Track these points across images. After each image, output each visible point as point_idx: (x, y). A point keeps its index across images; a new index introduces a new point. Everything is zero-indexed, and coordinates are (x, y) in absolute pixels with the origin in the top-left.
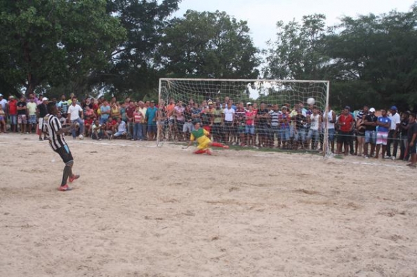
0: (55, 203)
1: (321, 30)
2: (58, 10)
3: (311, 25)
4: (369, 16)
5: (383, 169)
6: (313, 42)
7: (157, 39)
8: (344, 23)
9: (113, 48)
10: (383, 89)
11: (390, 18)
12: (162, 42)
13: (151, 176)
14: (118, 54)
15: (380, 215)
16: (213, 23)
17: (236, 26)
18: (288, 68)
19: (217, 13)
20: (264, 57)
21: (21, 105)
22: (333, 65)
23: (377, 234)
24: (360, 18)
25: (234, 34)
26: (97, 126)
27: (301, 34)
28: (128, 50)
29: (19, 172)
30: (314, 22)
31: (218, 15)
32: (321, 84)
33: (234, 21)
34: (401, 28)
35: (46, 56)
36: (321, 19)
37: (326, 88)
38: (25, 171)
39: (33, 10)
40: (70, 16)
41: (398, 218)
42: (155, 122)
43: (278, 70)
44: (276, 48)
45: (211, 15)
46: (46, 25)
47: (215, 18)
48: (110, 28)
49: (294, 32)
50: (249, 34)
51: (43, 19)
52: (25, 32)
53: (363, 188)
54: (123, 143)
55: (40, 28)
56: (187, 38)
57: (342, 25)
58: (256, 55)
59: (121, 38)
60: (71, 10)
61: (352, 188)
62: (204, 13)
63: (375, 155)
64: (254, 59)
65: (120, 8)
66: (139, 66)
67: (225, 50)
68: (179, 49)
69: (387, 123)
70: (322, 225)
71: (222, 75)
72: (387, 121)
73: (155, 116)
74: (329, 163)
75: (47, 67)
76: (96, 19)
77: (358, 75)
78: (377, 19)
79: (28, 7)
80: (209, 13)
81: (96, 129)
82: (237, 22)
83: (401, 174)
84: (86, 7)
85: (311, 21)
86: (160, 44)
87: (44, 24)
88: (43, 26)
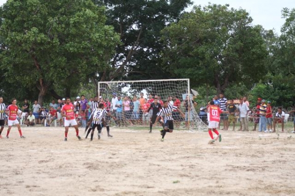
39: (35, 30)
46: (45, 41)
51: (43, 36)
52: (30, 47)
55: (41, 44)
75: (51, 73)
79: (32, 28)
87: (43, 40)
88: (43, 42)
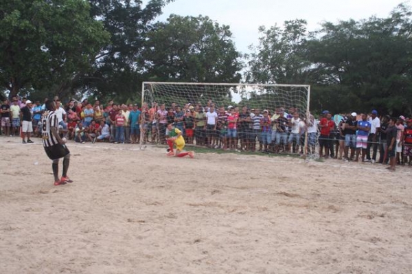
0: (37, 206)
1: (302, 35)
2: (42, 14)
3: (292, 30)
4: (349, 21)
5: (363, 172)
6: (295, 47)
7: (141, 43)
8: (325, 28)
9: (97, 51)
10: (363, 93)
11: (370, 23)
12: (145, 46)
13: (135, 179)
14: (102, 58)
15: (360, 218)
16: (196, 27)
17: (219, 31)
18: (270, 72)
19: (200, 18)
20: (246, 61)
21: (4, 108)
22: (314, 70)
23: (357, 236)
24: (340, 23)
25: (216, 38)
26: (81, 128)
27: (283, 39)
28: (111, 54)
29: (2, 175)
30: (296, 27)
31: (201, 20)
32: (303, 89)
33: (217, 25)
34: (380, 33)
35: (29, 59)
36: (302, 24)
37: (307, 92)
38: (8, 174)
39: (17, 13)
40: (53, 19)
41: (378, 221)
42: (138, 125)
43: (259, 74)
44: (258, 52)
45: (194, 20)
46: (30, 28)
47: (198, 22)
48: (94, 32)
49: (276, 37)
50: (231, 39)
51: (27, 22)
52: (9, 35)
53: (344, 191)
54: (106, 146)
55: (24, 32)
56: (170, 41)
57: (323, 30)
58: (239, 59)
59: (104, 42)
60: (55, 13)
61: (332, 192)
62: (187, 17)
63: (355, 159)
64: (237, 64)
65: (104, 12)
66: (123, 70)
67: (208, 54)
68: (163, 53)
69: (367, 127)
70: (302, 228)
71: (205, 78)
72: (366, 125)
73: (139, 119)
74: (310, 167)
75: (31, 70)
76: (80, 23)
77: (339, 80)
78: (357, 25)
79: (12, 10)
80: (192, 18)
81: (79, 132)
82: (219, 26)
83: (380, 177)
84: (70, 11)
85: (292, 26)
86: (143, 48)
87: (28, 27)
88: (27, 29)
